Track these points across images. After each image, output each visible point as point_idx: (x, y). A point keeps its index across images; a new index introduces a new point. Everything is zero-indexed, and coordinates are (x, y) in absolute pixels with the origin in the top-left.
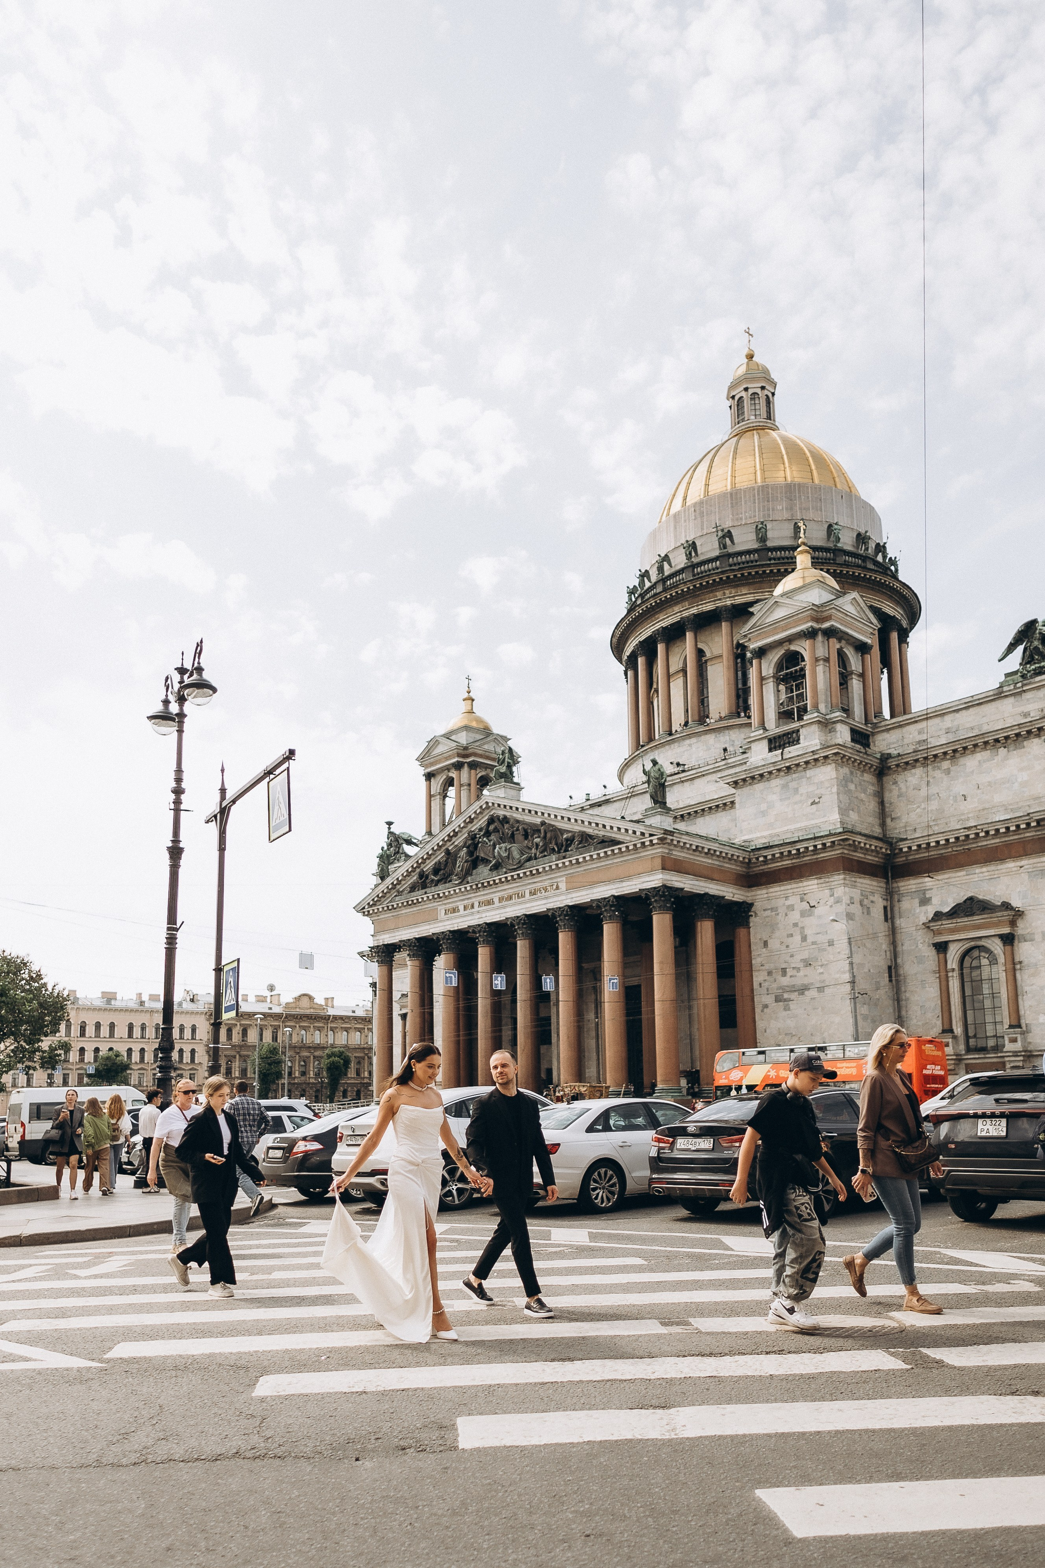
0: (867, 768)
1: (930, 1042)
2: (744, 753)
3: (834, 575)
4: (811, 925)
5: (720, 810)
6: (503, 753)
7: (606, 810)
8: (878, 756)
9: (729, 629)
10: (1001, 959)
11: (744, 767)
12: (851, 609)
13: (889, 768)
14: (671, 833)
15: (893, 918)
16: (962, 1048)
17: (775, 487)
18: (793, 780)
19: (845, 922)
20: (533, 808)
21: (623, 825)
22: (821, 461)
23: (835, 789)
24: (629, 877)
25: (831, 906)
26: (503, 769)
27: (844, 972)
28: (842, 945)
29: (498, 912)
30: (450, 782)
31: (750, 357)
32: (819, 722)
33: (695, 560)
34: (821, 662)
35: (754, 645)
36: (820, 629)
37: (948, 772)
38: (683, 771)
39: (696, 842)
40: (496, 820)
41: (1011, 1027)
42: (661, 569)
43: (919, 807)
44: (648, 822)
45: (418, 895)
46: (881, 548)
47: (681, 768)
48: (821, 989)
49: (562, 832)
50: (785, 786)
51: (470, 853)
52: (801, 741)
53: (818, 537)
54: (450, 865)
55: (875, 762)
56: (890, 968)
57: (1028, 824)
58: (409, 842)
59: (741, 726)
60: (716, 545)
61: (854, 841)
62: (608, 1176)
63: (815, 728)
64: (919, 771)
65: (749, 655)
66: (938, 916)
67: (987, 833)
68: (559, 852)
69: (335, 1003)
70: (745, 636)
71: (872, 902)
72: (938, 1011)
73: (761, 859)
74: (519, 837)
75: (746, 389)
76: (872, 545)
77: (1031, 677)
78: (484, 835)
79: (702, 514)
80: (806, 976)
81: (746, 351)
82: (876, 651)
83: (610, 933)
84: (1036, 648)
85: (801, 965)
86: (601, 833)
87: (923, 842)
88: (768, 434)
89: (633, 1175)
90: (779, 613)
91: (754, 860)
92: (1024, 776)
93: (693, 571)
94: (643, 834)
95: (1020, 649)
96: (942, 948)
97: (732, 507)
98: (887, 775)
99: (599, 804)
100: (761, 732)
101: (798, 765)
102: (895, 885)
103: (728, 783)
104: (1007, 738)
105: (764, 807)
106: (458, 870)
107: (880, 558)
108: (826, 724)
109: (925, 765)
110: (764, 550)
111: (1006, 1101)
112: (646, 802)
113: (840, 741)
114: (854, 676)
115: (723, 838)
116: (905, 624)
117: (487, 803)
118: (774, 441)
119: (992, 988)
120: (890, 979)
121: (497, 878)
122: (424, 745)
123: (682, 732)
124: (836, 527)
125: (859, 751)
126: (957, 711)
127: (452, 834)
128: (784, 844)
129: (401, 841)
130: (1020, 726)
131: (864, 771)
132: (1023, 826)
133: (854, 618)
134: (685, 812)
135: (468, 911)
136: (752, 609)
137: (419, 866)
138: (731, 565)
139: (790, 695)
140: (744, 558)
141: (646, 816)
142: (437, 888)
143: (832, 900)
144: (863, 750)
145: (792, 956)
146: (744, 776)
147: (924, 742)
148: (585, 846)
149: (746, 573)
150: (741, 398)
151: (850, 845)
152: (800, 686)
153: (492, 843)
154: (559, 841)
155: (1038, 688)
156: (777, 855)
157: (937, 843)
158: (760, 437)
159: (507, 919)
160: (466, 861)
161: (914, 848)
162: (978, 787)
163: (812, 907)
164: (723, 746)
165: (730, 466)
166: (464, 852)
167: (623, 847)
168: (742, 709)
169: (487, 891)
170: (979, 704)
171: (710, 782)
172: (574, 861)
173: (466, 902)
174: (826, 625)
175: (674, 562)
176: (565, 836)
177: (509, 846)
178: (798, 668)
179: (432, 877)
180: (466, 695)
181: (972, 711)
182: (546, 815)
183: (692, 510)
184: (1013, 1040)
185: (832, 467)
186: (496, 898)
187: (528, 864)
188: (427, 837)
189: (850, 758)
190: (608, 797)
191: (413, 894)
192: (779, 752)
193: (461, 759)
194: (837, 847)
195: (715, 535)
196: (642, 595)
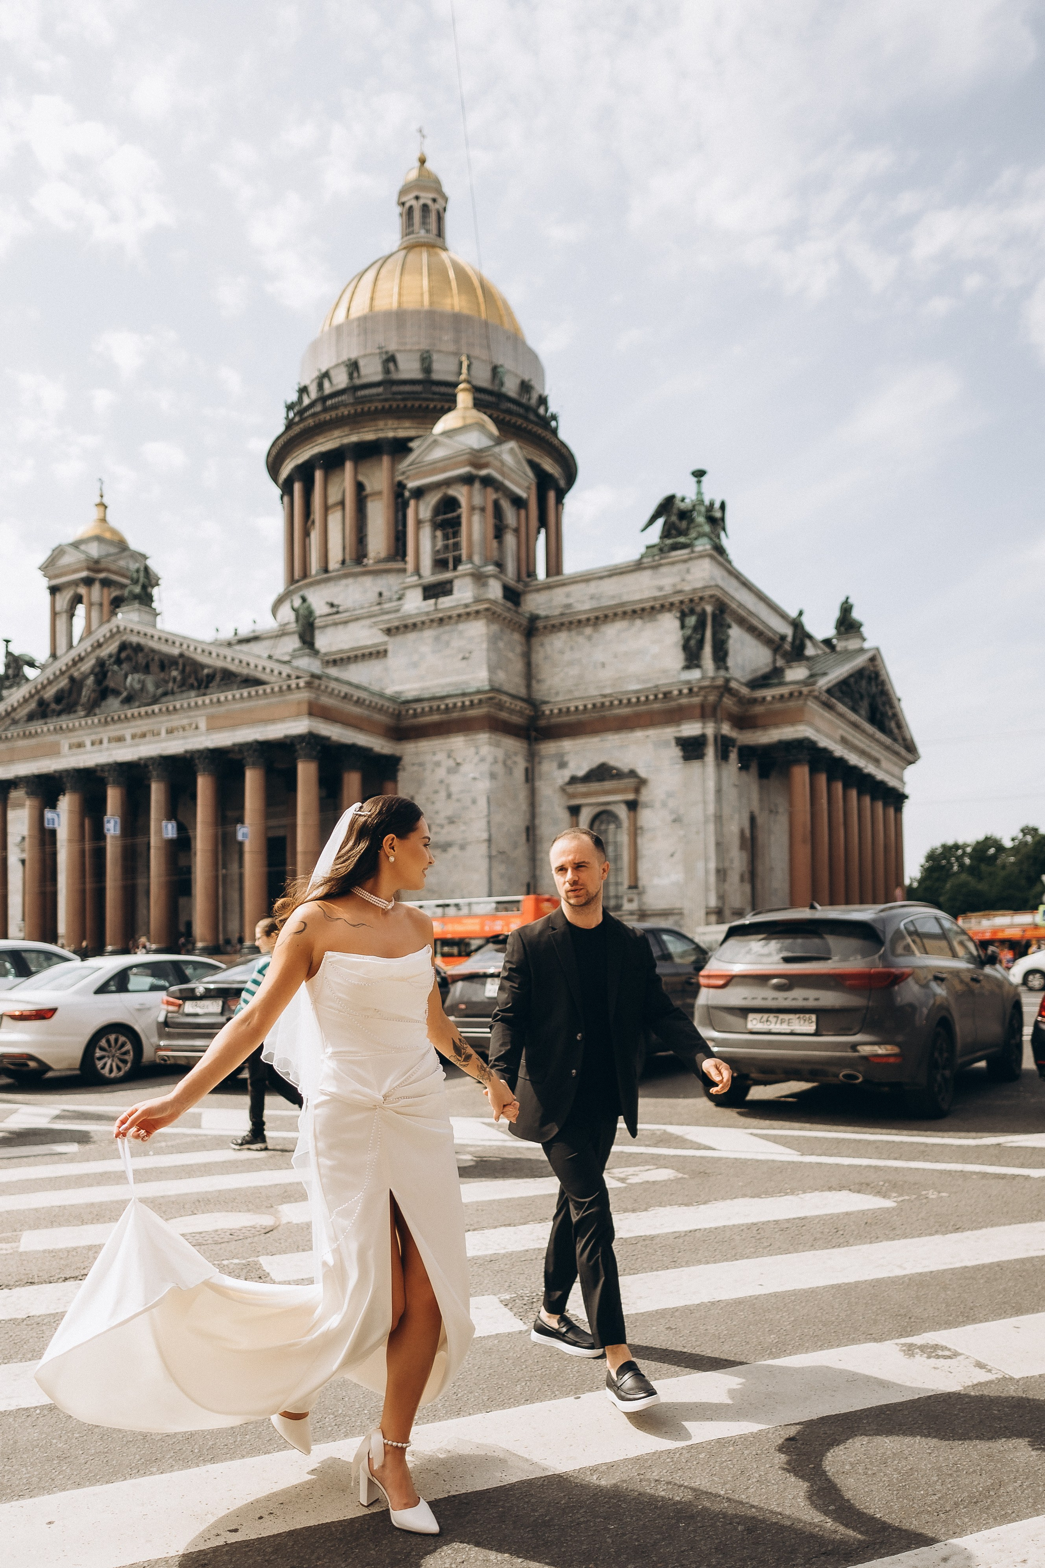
0: (516, 626)
2: (399, 599)
3: (497, 422)
4: (457, 782)
5: (373, 658)
6: (138, 571)
7: (259, 649)
8: (527, 615)
9: (389, 464)
10: (625, 823)
11: (398, 615)
12: (508, 459)
13: (537, 629)
14: (319, 677)
15: (533, 780)
17: (442, 315)
18: (445, 632)
19: (487, 780)
20: (171, 638)
21: (269, 665)
22: (489, 294)
23: (485, 646)
24: (272, 721)
25: (476, 765)
26: (137, 590)
27: (482, 832)
28: (482, 803)
29: (131, 750)
30: (78, 599)
31: (422, 161)
32: (472, 575)
33: (357, 382)
34: (477, 512)
35: (412, 484)
36: (477, 476)
37: (589, 638)
38: (337, 613)
39: (345, 689)
40: (128, 646)
41: (630, 887)
42: (320, 386)
43: (562, 671)
44: (295, 663)
45: (37, 726)
46: (543, 401)
47: (335, 610)
48: (462, 847)
49: (203, 666)
50: (437, 639)
51: (98, 682)
52: (455, 592)
53: (483, 378)
54: (74, 695)
55: (524, 622)
56: (528, 829)
57: (656, 696)
58: (31, 664)
59: (398, 571)
60: (380, 368)
61: (500, 700)
62: (120, 1043)
63: (468, 580)
64: (563, 635)
65: (407, 494)
66: (574, 780)
67: (620, 701)
68: (199, 688)
70: (403, 473)
71: (514, 762)
73: (411, 712)
74: (155, 668)
75: (417, 198)
76: (535, 396)
77: (669, 552)
78: (114, 663)
79: (365, 332)
80: (449, 833)
81: (417, 155)
82: (532, 507)
83: (252, 780)
84: (673, 524)
85: (444, 822)
86: (245, 671)
87: (563, 706)
88: (437, 254)
89: (149, 1042)
90: (438, 453)
91: (404, 713)
92: (655, 649)
93: (354, 394)
94: (289, 676)
95: (660, 522)
96: (575, 811)
97: (398, 328)
98: (535, 636)
99: (246, 641)
100: (416, 578)
101: (450, 617)
102: (537, 747)
103: (381, 630)
104: (643, 610)
105: (415, 658)
106: (83, 699)
107: (541, 411)
108: (479, 578)
109: (569, 630)
110: (428, 382)
112: (293, 643)
113: (491, 596)
114: (508, 530)
115: (376, 688)
116: (562, 483)
117: (118, 627)
118: (443, 263)
119: (616, 850)
120: (528, 840)
121: (129, 713)
122: (48, 553)
123: (338, 570)
124: (499, 370)
125: (509, 609)
126: (601, 578)
127: (77, 658)
128: (433, 698)
129: (21, 663)
130: (655, 599)
131: (513, 630)
132: (651, 697)
133: (511, 469)
134: (337, 657)
135: (96, 747)
136: (412, 445)
137: (38, 692)
138: (395, 393)
139: (446, 542)
140: (407, 388)
141: (294, 657)
142: (59, 719)
143: (476, 759)
144: (513, 608)
145: (437, 812)
146: (396, 624)
147: (568, 606)
148: (226, 684)
149: (409, 404)
150: (411, 208)
151: (496, 704)
152: (456, 534)
153: (123, 672)
154: (199, 676)
155: (673, 563)
156: (427, 709)
157: (577, 708)
158: (429, 255)
159: (140, 759)
160: (94, 691)
161: (556, 711)
162: (616, 656)
163: (458, 764)
164: (378, 590)
165: (397, 281)
166: (90, 680)
167: (268, 689)
168: (401, 552)
169: (118, 726)
170: (622, 573)
171: (363, 626)
172: (215, 700)
173: (94, 737)
174: (483, 472)
175: (335, 380)
176: (206, 671)
177: (143, 677)
178: (455, 514)
179: (53, 706)
180: (98, 500)
181: (614, 579)
182: (185, 646)
183: (355, 324)
184: (631, 900)
185: (500, 304)
186: (128, 735)
187: (164, 699)
188: (51, 659)
189: (499, 616)
190: (257, 634)
191: (30, 724)
192: (432, 601)
193: (91, 574)
194: (484, 705)
195: (378, 357)
196: (300, 413)
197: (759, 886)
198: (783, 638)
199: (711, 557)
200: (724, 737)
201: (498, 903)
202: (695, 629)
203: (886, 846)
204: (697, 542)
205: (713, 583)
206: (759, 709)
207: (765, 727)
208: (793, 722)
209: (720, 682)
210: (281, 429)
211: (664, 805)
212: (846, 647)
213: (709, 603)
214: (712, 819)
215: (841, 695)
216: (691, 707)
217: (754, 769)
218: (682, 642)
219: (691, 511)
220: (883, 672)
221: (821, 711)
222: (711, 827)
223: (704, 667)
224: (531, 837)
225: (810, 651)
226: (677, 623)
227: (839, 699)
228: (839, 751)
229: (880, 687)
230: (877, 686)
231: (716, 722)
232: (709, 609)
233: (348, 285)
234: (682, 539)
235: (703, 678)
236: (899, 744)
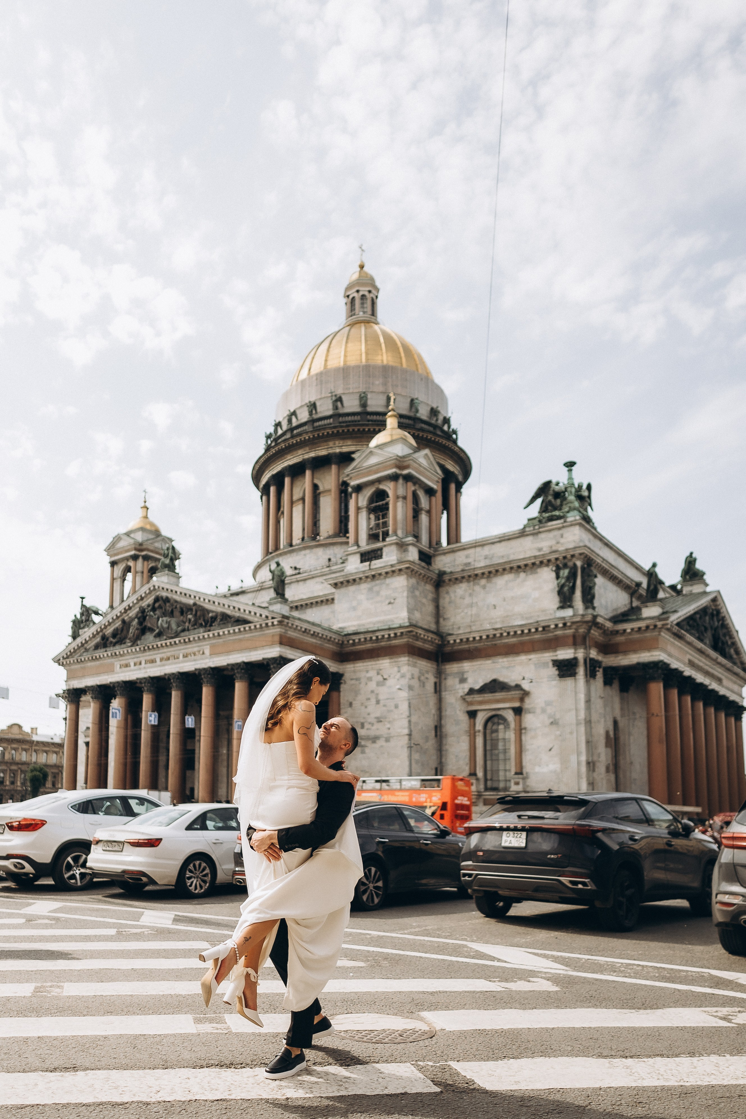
0: (429, 580)
1: (461, 780)
2: (343, 563)
3: (414, 436)
4: (383, 692)
5: (324, 604)
6: (168, 549)
7: (241, 598)
8: (437, 572)
9: (337, 470)
10: (512, 725)
11: (342, 574)
12: (423, 462)
13: (444, 582)
14: (287, 618)
15: (440, 691)
16: (482, 787)
17: (375, 367)
18: (376, 585)
19: (407, 691)
20: (188, 593)
21: (253, 609)
22: (408, 350)
23: (405, 594)
24: (255, 648)
25: (398, 680)
26: (167, 561)
27: (404, 728)
28: (404, 707)
29: (159, 668)
30: (128, 569)
31: (362, 267)
32: (397, 544)
33: (315, 417)
34: (401, 499)
35: (353, 483)
36: (401, 475)
37: (484, 587)
38: (299, 573)
39: (305, 626)
40: (160, 599)
41: (516, 774)
42: (290, 421)
43: (463, 611)
44: (271, 608)
45: (100, 653)
46: (447, 421)
47: (297, 571)
48: (387, 740)
49: (208, 611)
50: (370, 589)
51: (140, 623)
52: (384, 556)
53: (404, 408)
54: (125, 632)
55: (435, 577)
56: (436, 727)
57: (537, 629)
58: (97, 613)
59: (342, 543)
60: (331, 406)
61: (417, 633)
62: (202, 867)
63: (394, 548)
64: (464, 586)
65: (350, 490)
66: (471, 691)
67: (508, 633)
68: (205, 626)
69: (39, 732)
70: (348, 475)
71: (427, 678)
72: (467, 760)
73: (351, 642)
74: (177, 613)
75: (358, 291)
76: (441, 418)
77: (546, 522)
78: (151, 610)
79: (321, 384)
80: (378, 729)
81: (359, 262)
82: (439, 495)
83: (240, 690)
84: (550, 502)
85: (374, 721)
86: (237, 614)
87: (464, 637)
88: (372, 327)
89: (224, 867)
90: (373, 460)
91: (346, 642)
92: (536, 594)
93: (313, 425)
94: (267, 617)
95: (539, 501)
96: (472, 714)
97: (344, 378)
98: (442, 586)
99: (237, 594)
100: (356, 547)
101: (380, 574)
102: (443, 667)
103: (330, 584)
104: (526, 565)
105: (354, 603)
106: (130, 635)
107: (446, 428)
108: (402, 546)
109: (468, 581)
110: (364, 413)
111: (527, 817)
112: (272, 593)
113: (411, 558)
114: (423, 512)
115: (325, 625)
116: (460, 478)
117: (154, 586)
118: (375, 332)
119: (505, 745)
120: (436, 736)
121: (159, 643)
122: (111, 540)
123: (299, 545)
124: (416, 401)
125: (424, 567)
126: (493, 543)
127: (127, 608)
128: (368, 632)
129: (90, 612)
130: (535, 557)
131: (426, 582)
132: (533, 630)
133: (425, 468)
134: (299, 604)
135: (137, 667)
136: (353, 456)
137: (102, 630)
138: (340, 423)
139: (377, 522)
140: (350, 418)
141: (270, 604)
142: (115, 648)
143: (399, 675)
144: (426, 567)
145: (369, 714)
146: (341, 580)
147: (469, 564)
148: (224, 623)
149: (351, 429)
150: (353, 298)
151: (414, 636)
152: (385, 516)
153: (156, 616)
154: (206, 618)
155: (550, 531)
156: (362, 640)
157: (474, 638)
158: (366, 328)
159: (165, 674)
160: (137, 629)
161: (458, 641)
162: (504, 600)
163: (385, 679)
164: (328, 557)
165: (343, 347)
166: (135, 622)
167: (252, 626)
168: (343, 531)
169: (151, 653)
170: (509, 539)
171: (316, 583)
172: (216, 634)
173: (136, 660)
174: (405, 472)
175: (300, 416)
176: (210, 615)
177: (169, 620)
178: (384, 502)
179: (111, 639)
180: (143, 504)
181: (503, 544)
182: (197, 598)
183: (315, 378)
184: (517, 783)
185: (416, 356)
186: (158, 658)
187: (182, 634)
188: (110, 610)
189: (417, 572)
190: (244, 589)
191: (96, 651)
192: (368, 563)
193: (137, 553)
194: (404, 637)
195: (330, 399)
196: (275, 440)
197: (621, 776)
198: (638, 585)
199: (580, 525)
200: (592, 660)
201: (423, 780)
202: (568, 578)
203: (729, 748)
204: (569, 515)
205: (581, 544)
206: (620, 639)
207: (625, 652)
208: (649, 649)
209: (589, 618)
210: (263, 451)
211: (544, 711)
212: (691, 591)
213: (578, 559)
214: (583, 722)
215: (688, 628)
216: (565, 637)
217: (616, 684)
218: (557, 589)
219: (564, 492)
220: (723, 610)
221: (672, 640)
222: (582, 729)
223: (575, 607)
224: (438, 733)
225: (661, 595)
226: (553, 575)
227: (686, 631)
228: (688, 672)
229: (721, 622)
230: (718, 621)
231: (585, 648)
232: (579, 564)
233: (310, 353)
234: (557, 513)
235: (574, 615)
236: (738, 667)
